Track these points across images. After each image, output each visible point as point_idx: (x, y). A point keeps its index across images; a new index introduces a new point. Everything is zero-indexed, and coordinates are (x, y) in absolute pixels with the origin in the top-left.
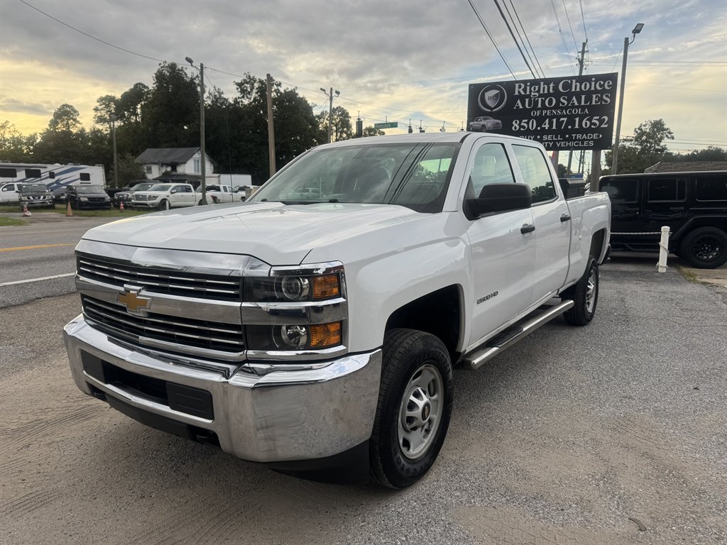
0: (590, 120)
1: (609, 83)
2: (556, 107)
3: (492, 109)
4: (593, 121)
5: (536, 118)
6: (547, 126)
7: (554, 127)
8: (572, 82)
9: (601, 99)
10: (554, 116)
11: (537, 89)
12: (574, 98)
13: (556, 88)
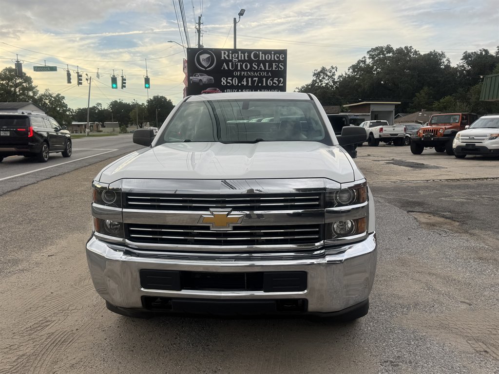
0: (272, 80)
1: (282, 56)
2: (250, 70)
3: (206, 68)
4: (274, 81)
5: (237, 77)
6: (245, 83)
7: (250, 84)
8: (259, 53)
9: (278, 66)
10: (250, 76)
11: (236, 56)
12: (261, 65)
13: (249, 56)
